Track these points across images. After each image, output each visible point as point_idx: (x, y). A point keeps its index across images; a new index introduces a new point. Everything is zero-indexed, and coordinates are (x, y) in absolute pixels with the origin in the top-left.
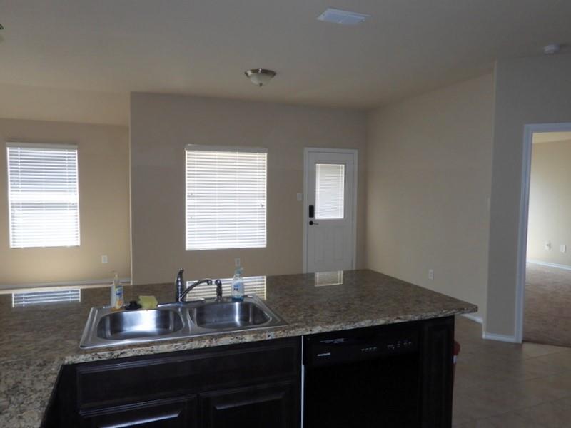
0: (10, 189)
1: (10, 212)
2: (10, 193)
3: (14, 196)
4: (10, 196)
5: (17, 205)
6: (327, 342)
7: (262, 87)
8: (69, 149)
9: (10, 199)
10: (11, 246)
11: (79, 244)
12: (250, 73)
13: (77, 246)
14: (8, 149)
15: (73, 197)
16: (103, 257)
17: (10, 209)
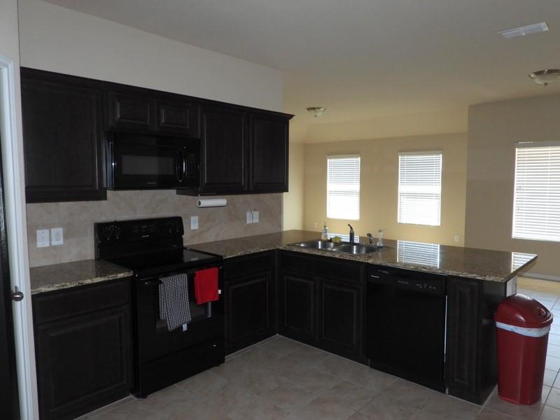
0: (399, 184)
1: (399, 199)
2: (399, 186)
3: (402, 188)
4: (399, 188)
5: (403, 194)
6: (384, 272)
7: (548, 86)
8: (437, 154)
9: (399, 190)
10: (398, 221)
11: (439, 225)
12: (533, 76)
13: (438, 226)
14: (400, 157)
15: (437, 189)
16: (456, 236)
17: (399, 196)
